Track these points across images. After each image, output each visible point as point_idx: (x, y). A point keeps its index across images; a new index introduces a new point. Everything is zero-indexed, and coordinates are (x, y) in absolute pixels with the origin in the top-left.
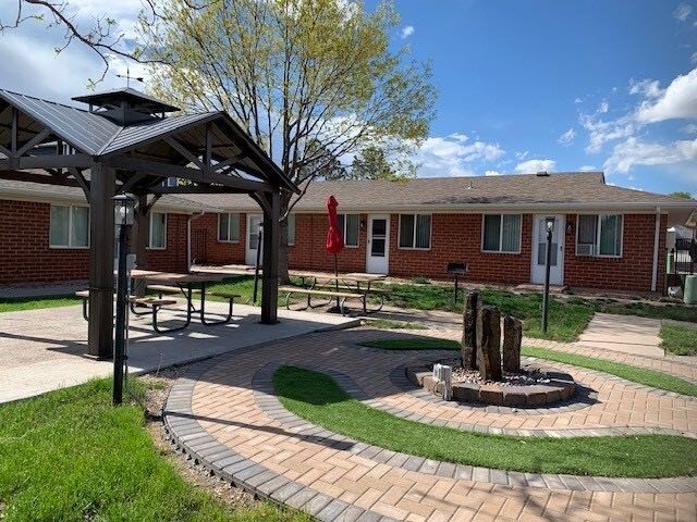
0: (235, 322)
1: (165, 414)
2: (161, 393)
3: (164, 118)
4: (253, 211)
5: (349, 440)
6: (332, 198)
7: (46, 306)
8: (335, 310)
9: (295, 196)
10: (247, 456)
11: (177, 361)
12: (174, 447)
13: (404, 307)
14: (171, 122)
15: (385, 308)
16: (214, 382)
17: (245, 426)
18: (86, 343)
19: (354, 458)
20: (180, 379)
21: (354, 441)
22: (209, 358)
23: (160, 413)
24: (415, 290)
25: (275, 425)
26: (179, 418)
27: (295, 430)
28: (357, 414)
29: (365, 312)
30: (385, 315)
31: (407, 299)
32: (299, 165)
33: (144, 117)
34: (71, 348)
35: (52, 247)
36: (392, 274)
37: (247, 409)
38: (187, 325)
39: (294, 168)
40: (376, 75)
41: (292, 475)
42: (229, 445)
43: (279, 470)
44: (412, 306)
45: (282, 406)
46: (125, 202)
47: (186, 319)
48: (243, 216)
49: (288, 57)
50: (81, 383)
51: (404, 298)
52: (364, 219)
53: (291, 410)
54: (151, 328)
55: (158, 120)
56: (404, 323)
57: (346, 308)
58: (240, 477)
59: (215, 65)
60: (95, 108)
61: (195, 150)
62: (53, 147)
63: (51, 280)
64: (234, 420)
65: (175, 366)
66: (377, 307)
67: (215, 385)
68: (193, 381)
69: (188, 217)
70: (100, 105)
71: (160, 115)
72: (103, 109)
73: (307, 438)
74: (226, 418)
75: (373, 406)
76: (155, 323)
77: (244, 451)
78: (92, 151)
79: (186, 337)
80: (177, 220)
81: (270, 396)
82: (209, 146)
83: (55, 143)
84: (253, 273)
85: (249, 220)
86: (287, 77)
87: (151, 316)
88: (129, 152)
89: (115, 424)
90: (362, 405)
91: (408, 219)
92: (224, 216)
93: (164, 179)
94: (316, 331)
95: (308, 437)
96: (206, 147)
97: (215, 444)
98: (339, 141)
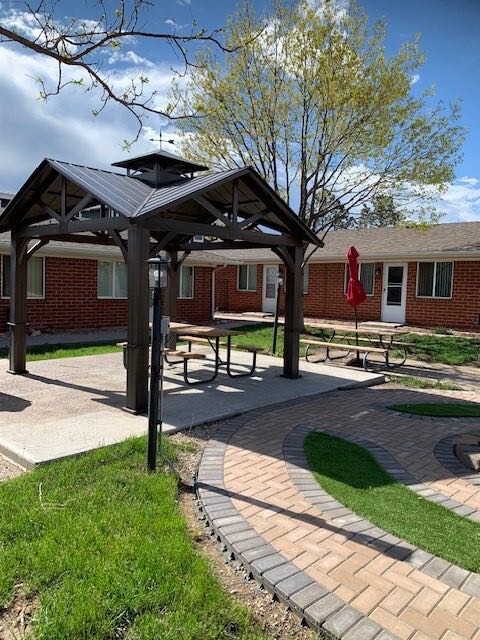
0: (259, 375)
1: (198, 485)
2: (192, 457)
3: (193, 177)
4: (270, 262)
5: (405, 544)
6: (353, 249)
7: (94, 352)
8: (356, 363)
9: (311, 247)
10: (289, 558)
11: (208, 418)
12: (208, 531)
13: (428, 361)
14: (199, 182)
15: (408, 362)
16: (244, 447)
17: (282, 511)
18: (125, 394)
19: (417, 575)
20: (212, 442)
21: (413, 547)
22: (236, 415)
23: (192, 483)
24: (437, 342)
25: (314, 512)
26: (213, 494)
27: (339, 523)
28: (407, 506)
29: (387, 367)
30: (411, 371)
31: (430, 352)
32: (314, 217)
33: (175, 178)
34: (111, 399)
35: (99, 297)
36: (409, 322)
37: (282, 487)
38: (214, 378)
39: (311, 220)
40: (396, 121)
41: (345, 594)
42: (268, 537)
43: (329, 584)
44: (438, 361)
45: (318, 486)
46: (159, 266)
47: (214, 370)
48: (260, 267)
49: (306, 110)
50: (119, 441)
51: (427, 351)
52: (379, 267)
53: (330, 493)
54: (182, 379)
55: (187, 180)
56: (434, 381)
57: (367, 362)
58: (284, 588)
59: (238, 124)
60: (132, 171)
61: (222, 207)
62: (98, 210)
63: (98, 327)
64: (270, 501)
65: (206, 423)
66: (399, 361)
67: (247, 452)
68: (223, 445)
69: (212, 269)
70: (136, 169)
71: (189, 175)
72: (139, 173)
73: (354, 537)
74: (260, 498)
75: (424, 493)
76: (186, 374)
77: (285, 547)
78: (128, 213)
79: (214, 390)
80: (203, 271)
81: (304, 471)
82: (236, 203)
83: (99, 206)
84: (272, 320)
85: (265, 270)
86: (305, 131)
87: (182, 365)
88: (162, 213)
89: (149, 496)
90: (411, 493)
91: (426, 267)
92: (243, 268)
93: (191, 237)
94: (340, 389)
95: (355, 534)
96: (232, 204)
97: (251, 534)
98: (357, 190)
